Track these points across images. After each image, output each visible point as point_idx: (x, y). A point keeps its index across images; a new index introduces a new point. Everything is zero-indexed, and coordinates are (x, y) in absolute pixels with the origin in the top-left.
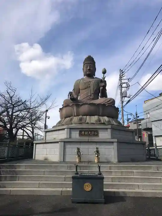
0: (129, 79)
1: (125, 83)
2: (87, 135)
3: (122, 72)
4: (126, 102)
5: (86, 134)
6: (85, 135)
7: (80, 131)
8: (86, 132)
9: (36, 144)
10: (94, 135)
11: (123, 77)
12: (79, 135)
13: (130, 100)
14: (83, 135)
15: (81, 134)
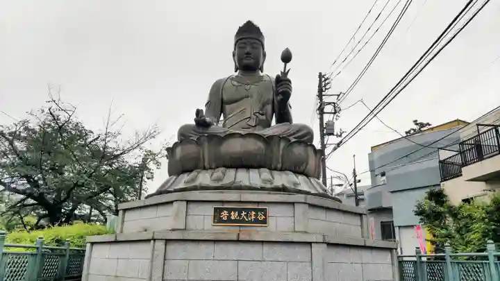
0: (339, 95)
1: (330, 104)
2: (235, 221)
3: (323, 79)
4: (333, 146)
5: (233, 218)
6: (229, 220)
7: (216, 209)
8: (232, 213)
9: (93, 244)
10: (257, 221)
11: (326, 89)
12: (214, 222)
13: (341, 142)
14: (225, 222)
15: (218, 219)
